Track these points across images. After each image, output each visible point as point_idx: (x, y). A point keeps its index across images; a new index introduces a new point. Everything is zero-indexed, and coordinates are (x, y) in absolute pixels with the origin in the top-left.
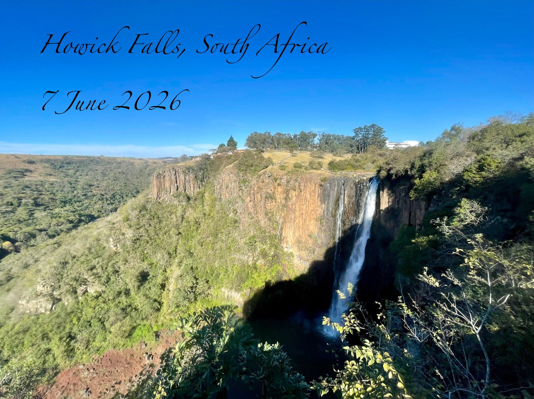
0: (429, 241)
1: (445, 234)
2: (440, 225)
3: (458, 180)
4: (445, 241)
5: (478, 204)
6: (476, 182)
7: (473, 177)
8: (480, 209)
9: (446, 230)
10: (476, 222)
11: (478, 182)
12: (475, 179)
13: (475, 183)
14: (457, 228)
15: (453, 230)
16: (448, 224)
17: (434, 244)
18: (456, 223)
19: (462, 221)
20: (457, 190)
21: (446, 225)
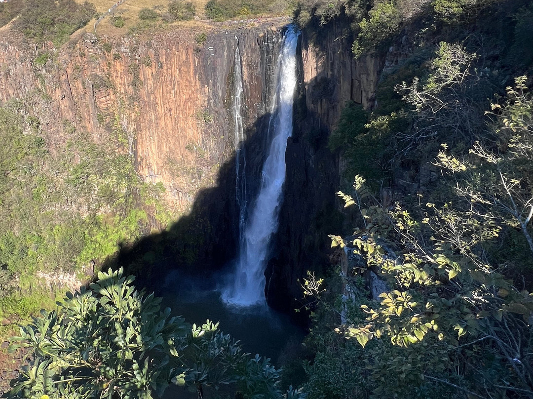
0: (391, 123)
1: (415, 106)
2: (407, 92)
3: (427, 16)
4: (417, 118)
5: (463, 50)
6: (453, 15)
7: (449, 7)
8: (466, 57)
9: (417, 98)
10: (460, 79)
11: (455, 15)
12: (451, 10)
13: (450, 18)
14: (432, 93)
15: (427, 97)
16: (420, 89)
17: (399, 126)
18: (432, 85)
19: (439, 80)
20: (424, 33)
21: (418, 91)
